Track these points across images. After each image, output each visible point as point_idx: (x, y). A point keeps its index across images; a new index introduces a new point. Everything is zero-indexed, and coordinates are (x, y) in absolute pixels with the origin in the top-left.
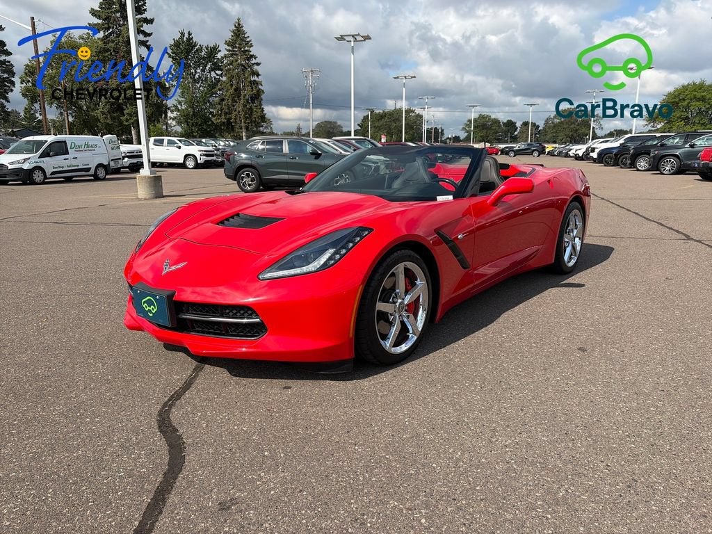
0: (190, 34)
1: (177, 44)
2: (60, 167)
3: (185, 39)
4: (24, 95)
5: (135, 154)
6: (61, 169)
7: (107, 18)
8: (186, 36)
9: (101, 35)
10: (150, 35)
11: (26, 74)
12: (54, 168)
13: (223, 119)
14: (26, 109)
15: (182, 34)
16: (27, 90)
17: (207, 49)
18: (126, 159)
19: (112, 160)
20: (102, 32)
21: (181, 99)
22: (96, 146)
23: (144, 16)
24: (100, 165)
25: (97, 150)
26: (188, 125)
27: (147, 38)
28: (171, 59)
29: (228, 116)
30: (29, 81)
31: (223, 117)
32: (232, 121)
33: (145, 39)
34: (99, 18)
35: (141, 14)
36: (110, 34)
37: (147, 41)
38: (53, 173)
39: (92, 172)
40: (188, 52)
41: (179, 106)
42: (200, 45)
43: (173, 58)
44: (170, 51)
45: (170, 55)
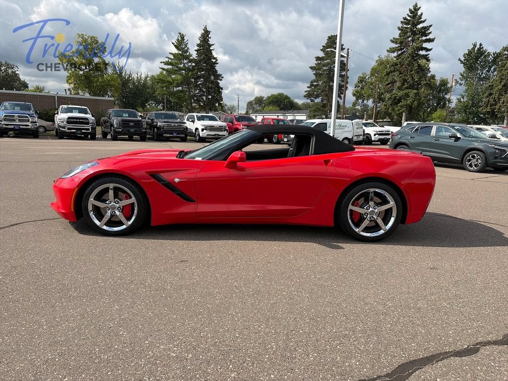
0: (481, 45)
1: (469, 53)
3: (476, 49)
4: (354, 95)
5: (384, 133)
7: (401, 43)
8: (478, 46)
9: (395, 54)
10: (430, 50)
11: (358, 82)
13: (488, 109)
14: (354, 103)
15: (475, 46)
16: (357, 92)
17: (494, 55)
18: (377, 136)
19: (355, 136)
20: (396, 53)
21: (464, 94)
22: (346, 126)
23: (428, 37)
24: (346, 138)
25: (346, 129)
26: (466, 113)
27: (428, 53)
28: (463, 65)
29: (493, 107)
30: (359, 86)
31: (489, 108)
32: (495, 111)
33: (426, 53)
34: (396, 43)
35: (426, 36)
36: (402, 53)
40: (477, 58)
41: (462, 100)
42: (489, 52)
43: (464, 64)
44: (462, 59)
45: (462, 62)
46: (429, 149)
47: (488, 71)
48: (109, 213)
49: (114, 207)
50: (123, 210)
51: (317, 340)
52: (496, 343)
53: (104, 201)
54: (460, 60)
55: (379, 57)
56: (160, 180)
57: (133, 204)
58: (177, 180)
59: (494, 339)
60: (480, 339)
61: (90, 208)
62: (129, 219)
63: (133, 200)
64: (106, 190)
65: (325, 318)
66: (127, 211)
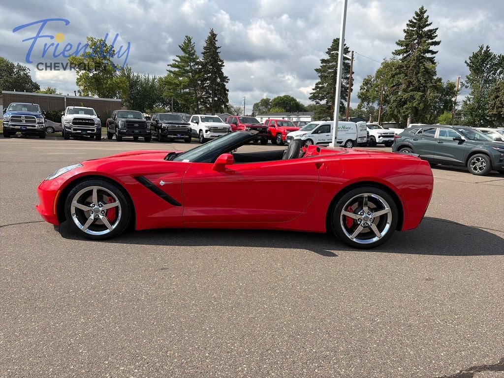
0: (488, 47)
1: (475, 56)
2: (323, 140)
3: (483, 51)
4: (359, 97)
5: (388, 135)
6: (323, 141)
7: (407, 45)
8: (485, 49)
9: (401, 57)
10: (436, 53)
11: (363, 84)
12: (319, 140)
13: (495, 112)
14: (359, 105)
15: (482, 48)
16: (362, 94)
17: (500, 57)
18: (381, 138)
19: (359, 138)
20: (401, 55)
21: (470, 96)
22: (350, 128)
23: (434, 40)
24: (350, 140)
25: (350, 131)
26: (472, 116)
27: (434, 55)
28: (468, 67)
29: (500, 109)
30: (365, 89)
31: (495, 110)
32: (502, 113)
33: (432, 56)
34: (402, 45)
35: (432, 39)
36: (408, 55)
37: (434, 57)
38: (318, 143)
39: (343, 144)
41: (468, 103)
42: (494, 55)
43: (470, 66)
44: (469, 61)
45: (468, 65)
46: (433, 152)
47: (494, 74)
48: (92, 217)
49: (97, 211)
50: (107, 213)
51: (294, 362)
52: (492, 368)
53: (88, 204)
54: (466, 62)
55: (384, 59)
56: (144, 183)
57: (117, 207)
58: (162, 183)
59: (490, 363)
60: (475, 363)
61: (73, 211)
62: (112, 223)
63: (117, 203)
64: (90, 193)
65: (305, 335)
66: (111, 215)
